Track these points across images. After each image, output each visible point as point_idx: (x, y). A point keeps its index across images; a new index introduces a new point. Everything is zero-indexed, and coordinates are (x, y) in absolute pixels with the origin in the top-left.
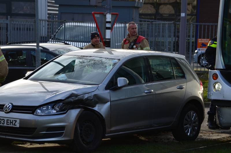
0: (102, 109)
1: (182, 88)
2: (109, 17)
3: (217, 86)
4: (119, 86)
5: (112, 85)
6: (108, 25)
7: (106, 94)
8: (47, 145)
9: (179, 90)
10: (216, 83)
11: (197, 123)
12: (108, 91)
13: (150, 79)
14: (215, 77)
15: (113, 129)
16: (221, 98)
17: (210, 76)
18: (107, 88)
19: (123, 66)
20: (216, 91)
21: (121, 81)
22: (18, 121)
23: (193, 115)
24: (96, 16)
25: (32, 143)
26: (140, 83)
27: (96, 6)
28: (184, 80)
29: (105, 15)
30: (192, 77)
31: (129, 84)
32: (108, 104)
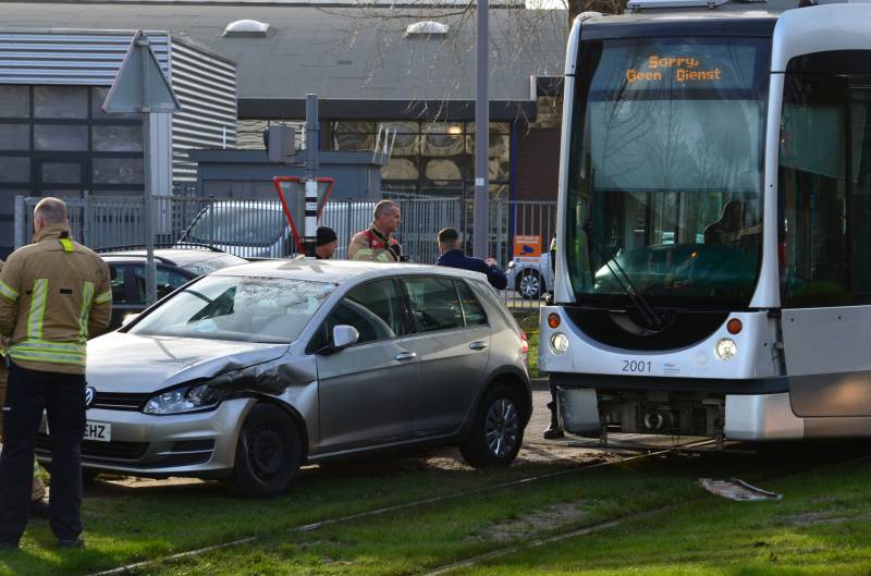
0: (300, 399)
1: (481, 348)
2: (312, 189)
3: (558, 341)
4: (337, 344)
5: (321, 344)
6: (311, 207)
7: (308, 364)
8: (174, 481)
9: (474, 351)
10: (556, 335)
11: (515, 426)
12: (313, 356)
13: (408, 327)
14: (554, 321)
15: (325, 443)
16: (566, 368)
17: (543, 320)
18: (309, 350)
19: (346, 300)
20: (558, 352)
21: (343, 334)
22: (108, 428)
23: (507, 409)
24: (282, 185)
25: (140, 476)
26: (386, 337)
27: (283, 164)
28: (485, 328)
29: (304, 184)
30: (502, 323)
31: (360, 341)
32: (314, 385)
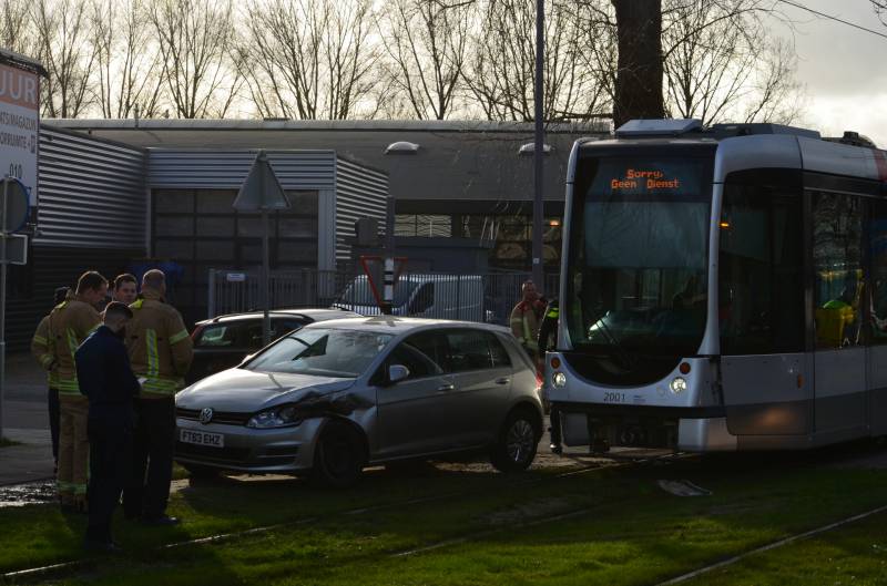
0: (363, 418)
1: (505, 383)
2: (390, 265)
3: (558, 379)
4: (392, 378)
5: (380, 379)
6: (389, 278)
7: (369, 392)
8: (269, 477)
9: (499, 385)
10: (557, 374)
11: (532, 441)
12: (373, 388)
13: (451, 367)
14: (556, 362)
15: (382, 451)
16: (564, 398)
17: (548, 362)
18: (371, 383)
19: (405, 344)
20: (558, 386)
21: (397, 370)
22: (222, 437)
23: (524, 426)
24: (367, 262)
25: (251, 474)
26: (432, 372)
27: (368, 247)
28: (509, 369)
29: (383, 262)
30: (523, 364)
31: (410, 377)
32: (374, 409)
